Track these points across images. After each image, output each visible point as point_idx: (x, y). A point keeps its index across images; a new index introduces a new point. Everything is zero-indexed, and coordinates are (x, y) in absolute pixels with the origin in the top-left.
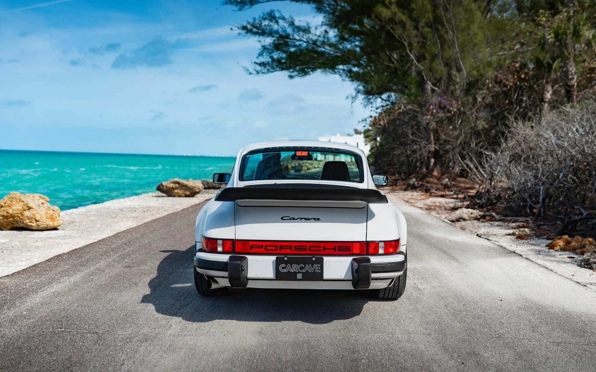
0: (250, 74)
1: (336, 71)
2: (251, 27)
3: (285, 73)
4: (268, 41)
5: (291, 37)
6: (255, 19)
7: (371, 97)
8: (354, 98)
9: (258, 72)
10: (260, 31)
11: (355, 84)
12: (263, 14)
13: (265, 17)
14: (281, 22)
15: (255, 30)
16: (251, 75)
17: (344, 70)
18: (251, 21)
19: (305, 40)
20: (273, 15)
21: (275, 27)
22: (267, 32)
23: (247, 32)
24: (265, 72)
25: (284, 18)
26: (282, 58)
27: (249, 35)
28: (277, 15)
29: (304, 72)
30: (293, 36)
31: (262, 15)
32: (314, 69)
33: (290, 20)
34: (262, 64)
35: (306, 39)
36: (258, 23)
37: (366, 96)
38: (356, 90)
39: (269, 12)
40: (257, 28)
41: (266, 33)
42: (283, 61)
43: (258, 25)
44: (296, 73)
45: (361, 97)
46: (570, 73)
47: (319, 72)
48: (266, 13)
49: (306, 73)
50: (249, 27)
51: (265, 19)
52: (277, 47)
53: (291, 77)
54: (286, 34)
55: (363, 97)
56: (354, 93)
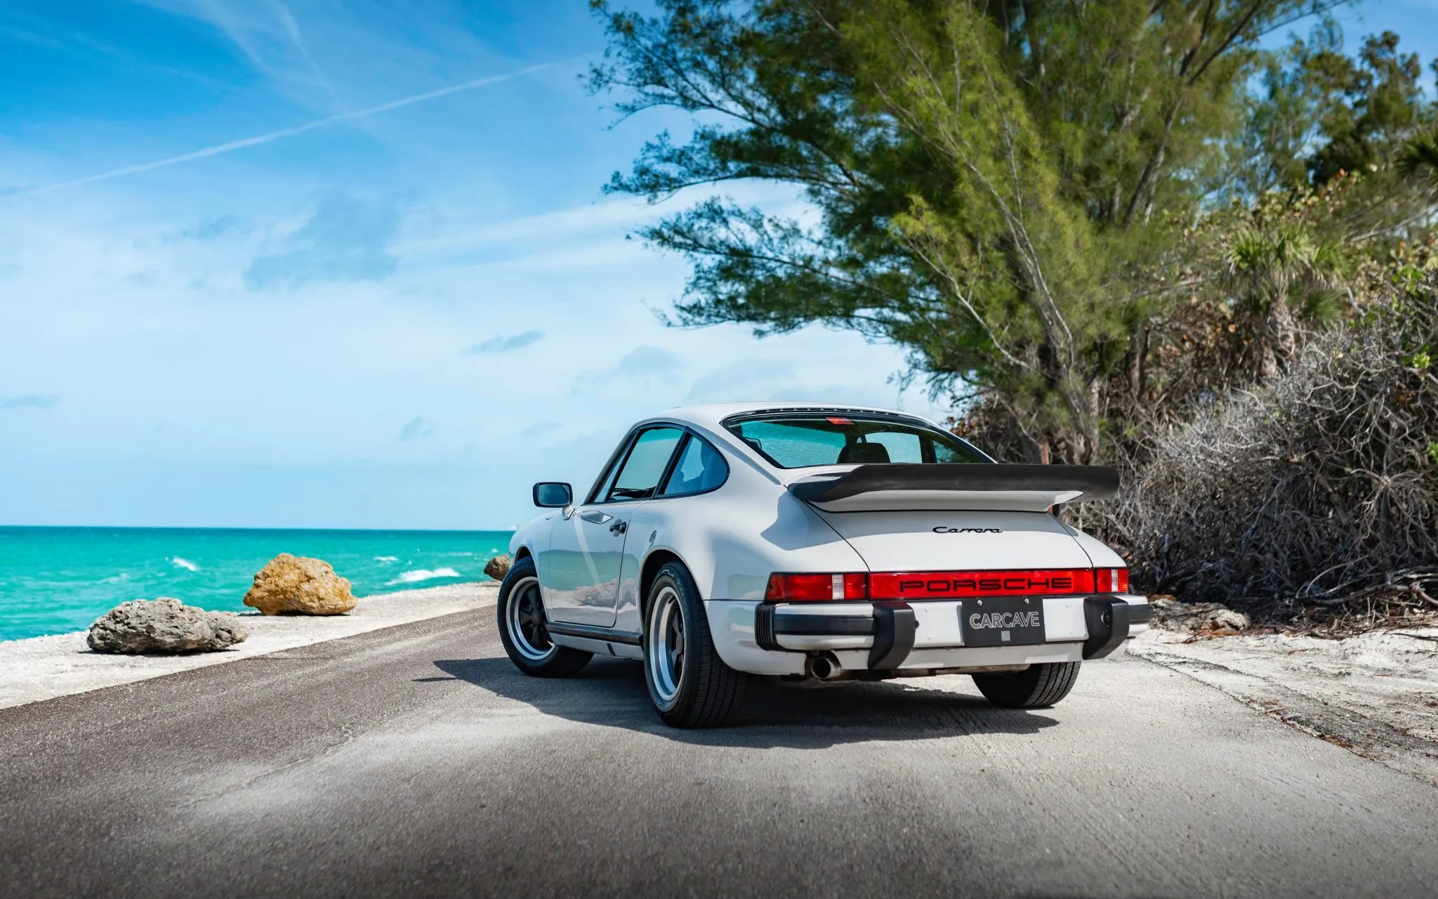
0: (669, 324)
1: (854, 321)
2: (672, 234)
3: (748, 326)
4: (709, 261)
5: (755, 253)
6: (679, 218)
7: (942, 376)
8: (906, 380)
9: (686, 323)
10: (689, 242)
11: (908, 349)
12: (697, 204)
13: (699, 212)
14: (734, 222)
15: (678, 239)
16: (671, 328)
17: (869, 319)
18: (672, 219)
19: (786, 259)
20: (716, 206)
21: (721, 233)
22: (705, 242)
23: (662, 244)
24: (702, 322)
25: (739, 214)
26: (739, 295)
27: (666, 247)
28: (725, 205)
29: (785, 323)
30: (759, 252)
31: (694, 208)
32: (809, 318)
33: (753, 217)
34: (696, 309)
35: (790, 255)
36: (686, 224)
37: (933, 374)
38: (909, 362)
39: (709, 202)
40: (682, 234)
41: (701, 246)
42: (741, 301)
43: (685, 230)
44: (770, 325)
45: (922, 377)
46: (1280, 327)
47: (818, 322)
48: (702, 204)
49: (792, 326)
50: (666, 232)
51: (700, 216)
52: (726, 273)
53: (760, 333)
54: (745, 246)
55: (927, 376)
56: (905, 369)
